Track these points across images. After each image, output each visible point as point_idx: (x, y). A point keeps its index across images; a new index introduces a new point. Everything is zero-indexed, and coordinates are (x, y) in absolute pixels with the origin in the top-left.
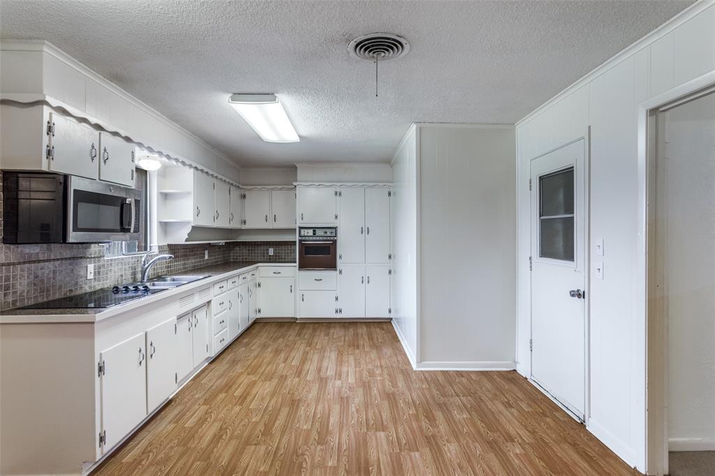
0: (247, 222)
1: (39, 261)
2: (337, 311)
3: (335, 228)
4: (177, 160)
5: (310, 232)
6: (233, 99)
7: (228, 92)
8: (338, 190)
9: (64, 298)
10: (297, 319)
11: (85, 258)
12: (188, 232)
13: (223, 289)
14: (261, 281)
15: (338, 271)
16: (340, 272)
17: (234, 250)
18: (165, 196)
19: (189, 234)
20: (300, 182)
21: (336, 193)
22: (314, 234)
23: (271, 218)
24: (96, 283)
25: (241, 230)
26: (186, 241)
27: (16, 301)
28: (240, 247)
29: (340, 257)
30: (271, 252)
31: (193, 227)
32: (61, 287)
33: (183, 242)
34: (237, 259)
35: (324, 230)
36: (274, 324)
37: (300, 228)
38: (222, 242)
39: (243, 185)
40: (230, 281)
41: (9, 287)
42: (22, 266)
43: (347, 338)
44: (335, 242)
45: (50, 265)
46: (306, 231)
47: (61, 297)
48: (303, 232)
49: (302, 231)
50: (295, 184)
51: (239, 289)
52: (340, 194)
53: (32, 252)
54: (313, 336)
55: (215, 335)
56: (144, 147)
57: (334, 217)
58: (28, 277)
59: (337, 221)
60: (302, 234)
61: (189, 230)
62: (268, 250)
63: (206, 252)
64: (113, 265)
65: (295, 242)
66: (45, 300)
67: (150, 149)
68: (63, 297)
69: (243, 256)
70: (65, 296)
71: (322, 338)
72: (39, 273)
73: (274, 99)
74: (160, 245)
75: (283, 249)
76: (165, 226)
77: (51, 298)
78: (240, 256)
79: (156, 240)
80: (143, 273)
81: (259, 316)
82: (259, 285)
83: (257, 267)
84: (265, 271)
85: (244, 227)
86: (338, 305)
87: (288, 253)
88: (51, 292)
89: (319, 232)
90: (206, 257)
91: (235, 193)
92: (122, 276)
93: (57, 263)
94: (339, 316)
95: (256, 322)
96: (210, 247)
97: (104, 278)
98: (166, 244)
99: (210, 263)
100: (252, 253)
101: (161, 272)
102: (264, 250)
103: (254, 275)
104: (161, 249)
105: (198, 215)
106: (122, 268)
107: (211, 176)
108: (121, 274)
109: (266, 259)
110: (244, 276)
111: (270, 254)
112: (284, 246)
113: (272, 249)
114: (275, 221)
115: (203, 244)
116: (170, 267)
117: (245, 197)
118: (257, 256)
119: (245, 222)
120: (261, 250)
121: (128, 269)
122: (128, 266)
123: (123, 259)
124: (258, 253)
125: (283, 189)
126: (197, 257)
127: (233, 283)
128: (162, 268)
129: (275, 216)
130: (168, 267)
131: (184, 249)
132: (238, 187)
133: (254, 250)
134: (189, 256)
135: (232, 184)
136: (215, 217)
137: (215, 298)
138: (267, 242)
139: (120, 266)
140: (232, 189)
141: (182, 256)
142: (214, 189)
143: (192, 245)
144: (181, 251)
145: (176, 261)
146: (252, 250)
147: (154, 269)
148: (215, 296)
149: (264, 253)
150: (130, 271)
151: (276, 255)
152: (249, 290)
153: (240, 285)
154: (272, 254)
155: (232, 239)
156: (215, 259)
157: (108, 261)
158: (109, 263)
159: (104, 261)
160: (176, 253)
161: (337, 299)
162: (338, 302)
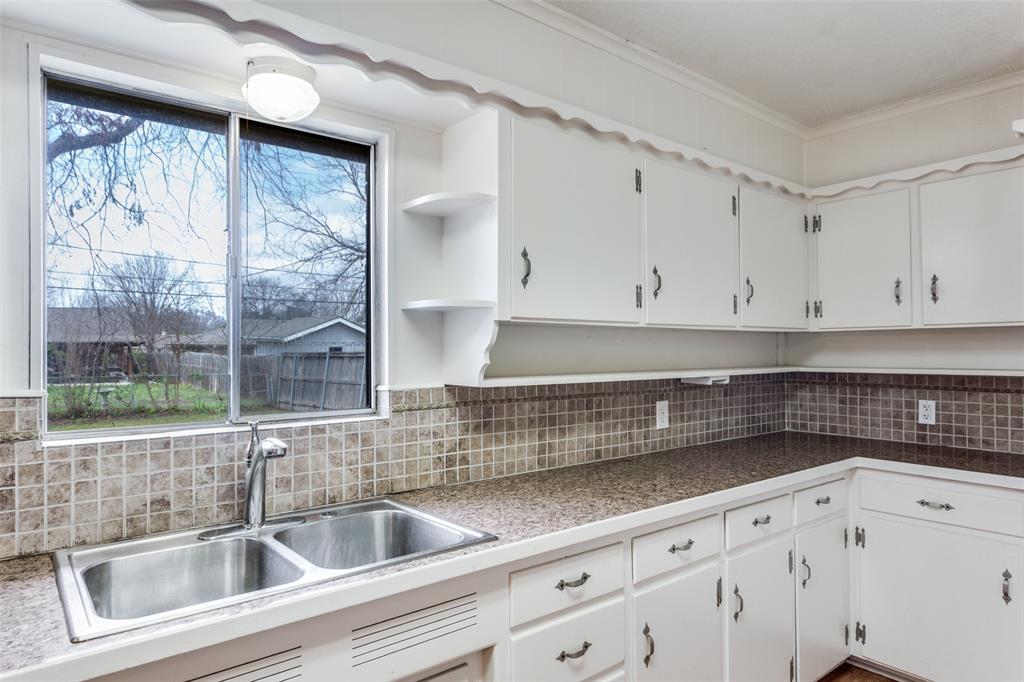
0: (825, 309)
12: (488, 345)
14: (866, 523)
17: (794, 397)
19: (492, 351)
23: (917, 291)
25: (810, 334)
26: (488, 374)
28: (812, 390)
30: (927, 411)
31: (501, 324)
33: (476, 381)
34: (804, 426)
38: (724, 375)
39: (812, 186)
50: (1020, 125)
62: (911, 405)
63: (662, 407)
64: (100, 466)
65: (1016, 380)
69: (823, 419)
74: (397, 387)
79: (386, 370)
81: (857, 649)
82: (860, 538)
83: (854, 470)
85: (814, 325)
87: (1002, 423)
90: (662, 422)
91: (782, 215)
95: (846, 671)
96: (677, 390)
97: (39, 515)
98: (441, 385)
99: (679, 440)
100: (853, 411)
101: (408, 480)
102: (898, 405)
103: (828, 500)
104: (409, 404)
105: (525, 282)
106: (165, 475)
107: (620, 145)
108: (159, 494)
109: (906, 435)
110: (760, 512)
111: (922, 421)
112: (981, 395)
113: (932, 403)
114: (935, 298)
115: (647, 382)
116: (464, 460)
117: (817, 224)
118: (873, 424)
119: (818, 309)
120: (886, 403)
121: (205, 477)
122: (203, 467)
123: (167, 444)
124: (874, 413)
125: (968, 171)
126: (615, 425)
127: (673, 549)
128: (411, 466)
129: (935, 279)
130: (451, 461)
131: (540, 398)
132: (785, 191)
133: (863, 402)
134: (572, 422)
135: (747, 180)
136: (639, 288)
137: (516, 637)
138: (910, 377)
139: (149, 468)
140: (747, 195)
141: (532, 421)
142: (639, 189)
143: (589, 385)
144: (527, 405)
145: (499, 440)
146: (853, 401)
147: (368, 472)
148: (515, 629)
149: (898, 415)
150: (217, 484)
151: (947, 429)
152: (798, 561)
153: (730, 553)
154: (932, 421)
155: (786, 365)
156: (697, 429)
157: (63, 452)
158: (72, 460)
159: (37, 454)
160: (499, 413)
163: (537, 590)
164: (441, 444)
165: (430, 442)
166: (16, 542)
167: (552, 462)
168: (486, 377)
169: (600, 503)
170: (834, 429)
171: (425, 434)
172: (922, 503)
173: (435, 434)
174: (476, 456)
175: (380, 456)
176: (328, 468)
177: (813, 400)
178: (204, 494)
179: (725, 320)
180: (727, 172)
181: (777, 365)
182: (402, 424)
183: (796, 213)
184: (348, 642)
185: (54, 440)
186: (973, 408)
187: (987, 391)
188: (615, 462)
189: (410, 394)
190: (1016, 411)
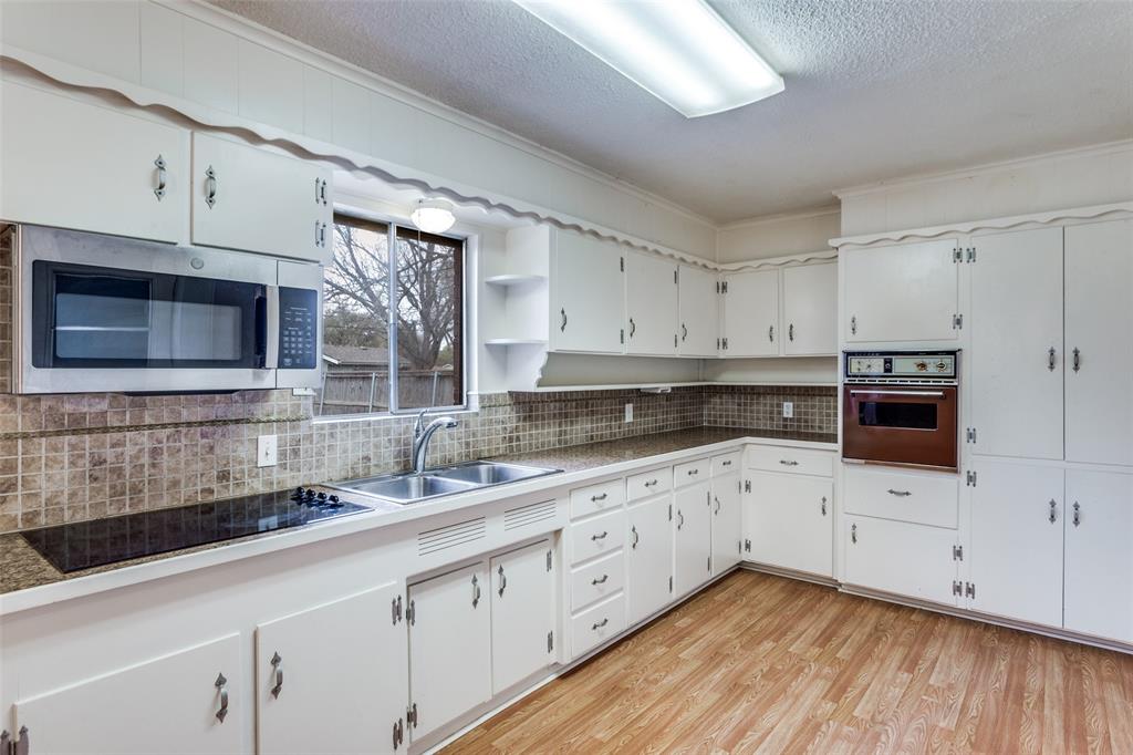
0: (729, 344)
1: (106, 430)
2: (956, 589)
3: (953, 353)
5: (877, 366)
8: (965, 245)
9: (186, 508)
10: (837, 583)
11: (248, 421)
12: (541, 366)
14: (752, 478)
15: (964, 478)
16: (971, 479)
17: (709, 403)
18: (505, 291)
19: (543, 370)
20: (846, 236)
21: (958, 255)
22: (888, 370)
23: (781, 335)
24: (287, 474)
26: (539, 384)
27: (36, 514)
29: (971, 436)
30: (788, 409)
31: (549, 354)
32: (175, 483)
33: (532, 387)
34: (715, 422)
35: (919, 360)
36: (782, 584)
37: (848, 354)
38: (667, 387)
39: (722, 263)
40: (639, 481)
41: (15, 485)
42: (54, 439)
43: (975, 700)
44: (951, 395)
45: (144, 438)
46: (866, 361)
47: (175, 504)
48: (857, 366)
49: (854, 362)
50: (833, 242)
51: (673, 498)
52: (971, 255)
53: (85, 409)
54: (863, 655)
55: (573, 613)
56: (357, 168)
57: (951, 321)
58: (73, 464)
59: (962, 333)
60: (854, 369)
61: (540, 360)
62: (779, 405)
63: (629, 408)
64: (338, 436)
65: (836, 388)
66: (127, 511)
68: (182, 503)
69: (727, 416)
70: (189, 504)
71: (889, 675)
72: (109, 454)
74: (482, 393)
76: (502, 355)
77: (145, 507)
78: (721, 416)
82: (748, 487)
83: (744, 445)
84: (759, 455)
85: (722, 354)
86: (964, 572)
88: (146, 494)
89: (902, 366)
90: (629, 417)
91: (702, 282)
92: (367, 459)
93: (163, 434)
95: (740, 569)
96: (640, 397)
97: (310, 463)
98: (506, 391)
99: (639, 430)
100: (745, 411)
101: (489, 450)
102: (772, 406)
103: (729, 463)
104: (488, 402)
105: (563, 328)
106: (368, 442)
107: (612, 243)
108: (365, 454)
109: (776, 425)
110: (692, 467)
111: (785, 416)
112: (818, 398)
113: (791, 404)
114: (791, 339)
115: (620, 390)
116: (518, 439)
117: (724, 287)
118: (758, 419)
119: (725, 344)
120: (765, 405)
121: (388, 445)
122: (386, 439)
123: (369, 424)
124: (758, 412)
125: (809, 262)
126: (602, 419)
127: (647, 485)
128: (490, 442)
129: (791, 327)
130: (511, 439)
131: (560, 401)
132: (705, 266)
133: (752, 404)
134: (577, 416)
135: (683, 260)
136: (622, 331)
137: (573, 525)
138: (778, 388)
139: (361, 438)
140: (684, 271)
141: (555, 415)
142: (622, 270)
143: (587, 392)
144: (552, 405)
145: (537, 427)
146: (745, 404)
147: (468, 444)
148: (572, 520)
149: (771, 413)
150: (393, 449)
151: (799, 420)
152: (712, 499)
153: (676, 490)
154: (791, 416)
155: (704, 381)
156: (649, 423)
157: (322, 427)
158: (326, 432)
159: (311, 427)
160: (537, 410)
161: (958, 553)
162: (963, 565)
163: (582, 501)
164: (505, 428)
165: (500, 427)
166: (301, 478)
167: (566, 443)
168: (538, 386)
169: (608, 458)
170: (734, 423)
171: (498, 422)
172: (782, 462)
173: (503, 422)
174: (524, 436)
175: (474, 435)
176: (447, 442)
177: (721, 404)
178: (386, 455)
179: (668, 350)
180: (672, 256)
181: (698, 381)
182: (485, 416)
183: (711, 280)
184: (503, 518)
185: (317, 421)
186: (813, 407)
187: (820, 395)
188: (601, 444)
189: (490, 397)
190: (836, 408)
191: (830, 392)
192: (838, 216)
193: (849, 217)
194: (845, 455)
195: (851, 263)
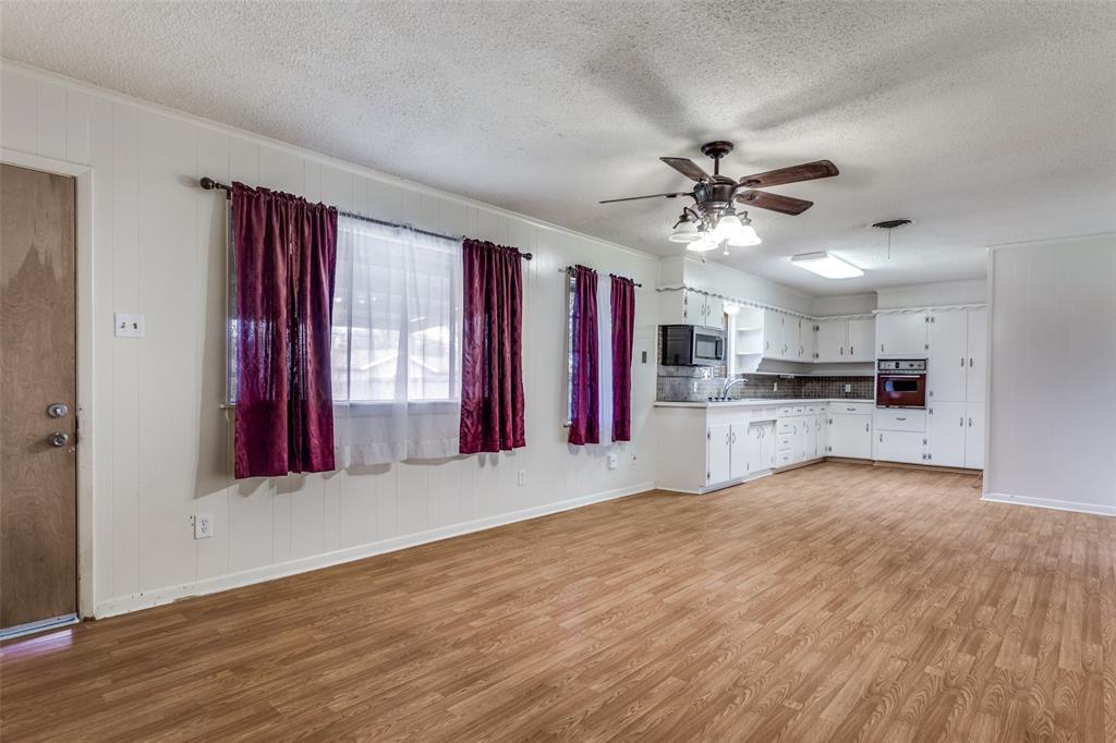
0: (820, 356)
2: (925, 457)
3: (924, 360)
4: (751, 304)
5: (893, 366)
6: (793, 260)
7: (788, 255)
8: (930, 316)
10: (874, 461)
12: (759, 364)
13: (788, 414)
14: (833, 417)
15: (928, 411)
16: (931, 411)
17: (805, 386)
18: (741, 333)
19: (759, 366)
20: (880, 309)
21: (927, 320)
22: (897, 367)
23: (847, 352)
25: (814, 364)
26: (757, 371)
28: (812, 383)
29: (931, 394)
30: (848, 388)
31: (763, 359)
33: (754, 372)
34: (809, 395)
35: (910, 363)
37: (880, 361)
38: (792, 375)
39: (817, 317)
40: (795, 409)
42: (670, 378)
44: (923, 377)
46: (888, 363)
48: (883, 365)
49: (883, 363)
50: (875, 312)
51: (805, 419)
52: (932, 320)
55: (779, 451)
56: (731, 299)
57: (924, 347)
59: (928, 352)
60: (882, 367)
61: (759, 361)
62: (845, 385)
63: (776, 383)
65: (873, 377)
67: (733, 301)
69: (816, 393)
73: (825, 256)
75: (862, 387)
76: (740, 358)
78: (812, 392)
79: (733, 369)
80: (725, 393)
82: (831, 422)
83: (829, 402)
84: (838, 406)
85: (816, 361)
86: (927, 449)
89: (903, 365)
90: (775, 389)
91: (807, 326)
93: (681, 379)
94: (927, 462)
95: (827, 458)
96: (779, 380)
98: (744, 373)
99: (779, 395)
100: (825, 389)
102: (840, 385)
105: (767, 348)
109: (843, 393)
110: (811, 408)
111: (847, 391)
112: (864, 382)
113: (850, 384)
114: (852, 353)
115: (776, 376)
117: (817, 329)
118: (832, 393)
119: (817, 356)
120: (836, 385)
124: (832, 390)
125: (861, 319)
127: (798, 411)
129: (852, 348)
132: (807, 318)
133: (828, 386)
135: (803, 317)
138: (843, 377)
142: (783, 324)
143: (767, 375)
145: (749, 389)
146: (825, 386)
148: (779, 418)
149: (839, 389)
151: (854, 391)
152: (817, 424)
153: (806, 415)
154: (850, 391)
156: (782, 393)
161: (925, 442)
162: (927, 447)
164: (741, 388)
170: (819, 395)
172: (848, 409)
177: (812, 386)
181: (803, 374)
189: (737, 375)
190: (873, 386)
191: (871, 379)
192: (876, 298)
193: (881, 301)
194: (878, 404)
195: (881, 321)
